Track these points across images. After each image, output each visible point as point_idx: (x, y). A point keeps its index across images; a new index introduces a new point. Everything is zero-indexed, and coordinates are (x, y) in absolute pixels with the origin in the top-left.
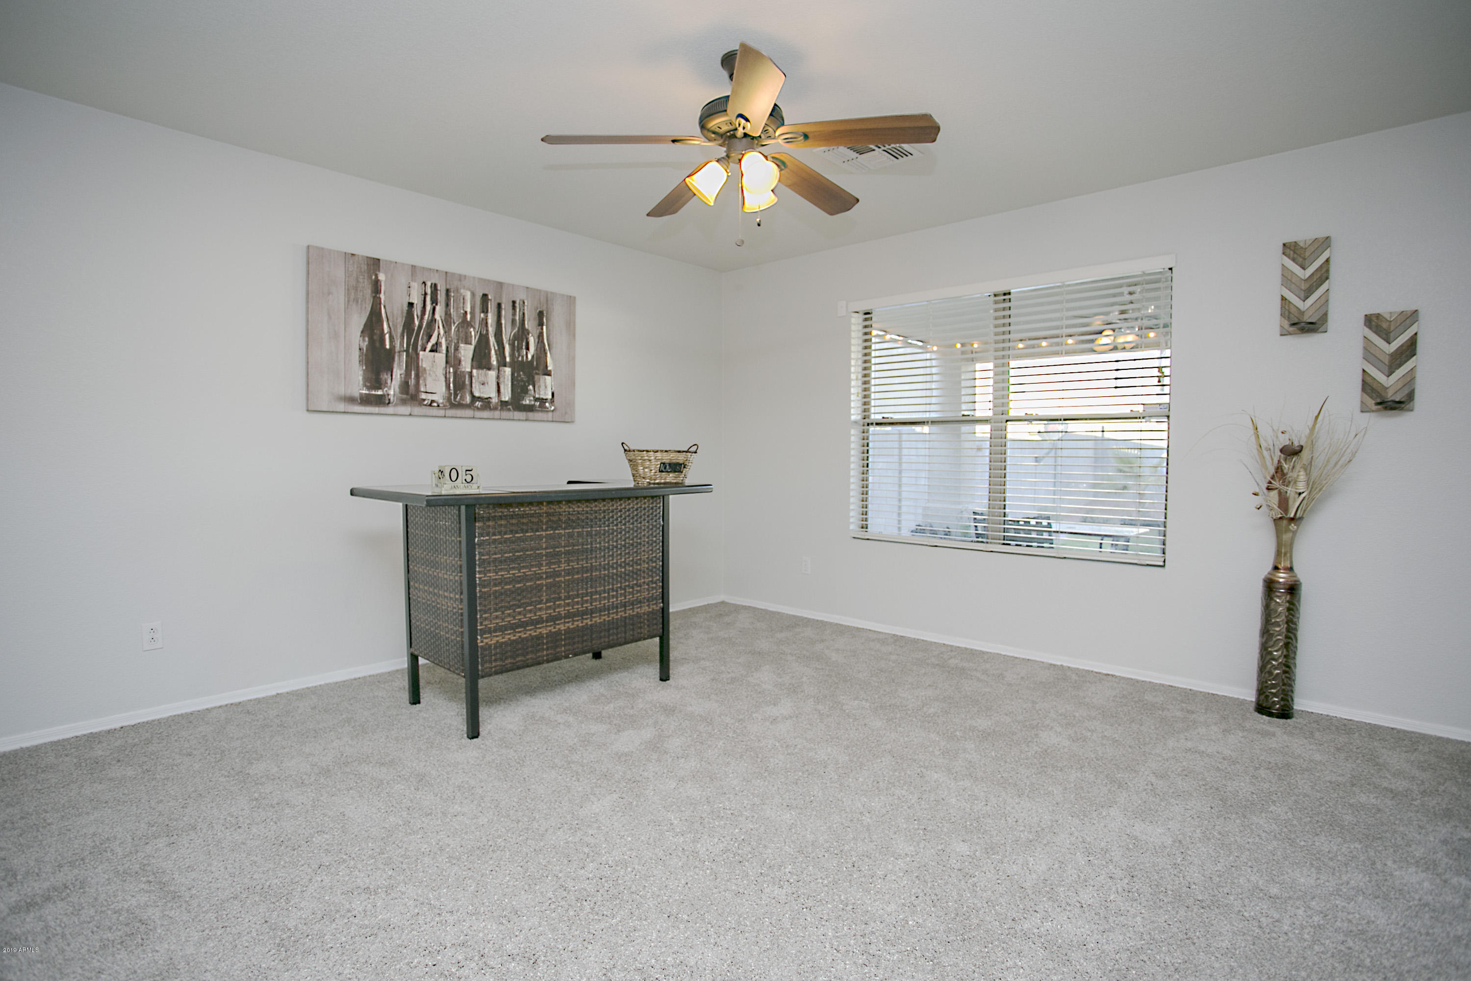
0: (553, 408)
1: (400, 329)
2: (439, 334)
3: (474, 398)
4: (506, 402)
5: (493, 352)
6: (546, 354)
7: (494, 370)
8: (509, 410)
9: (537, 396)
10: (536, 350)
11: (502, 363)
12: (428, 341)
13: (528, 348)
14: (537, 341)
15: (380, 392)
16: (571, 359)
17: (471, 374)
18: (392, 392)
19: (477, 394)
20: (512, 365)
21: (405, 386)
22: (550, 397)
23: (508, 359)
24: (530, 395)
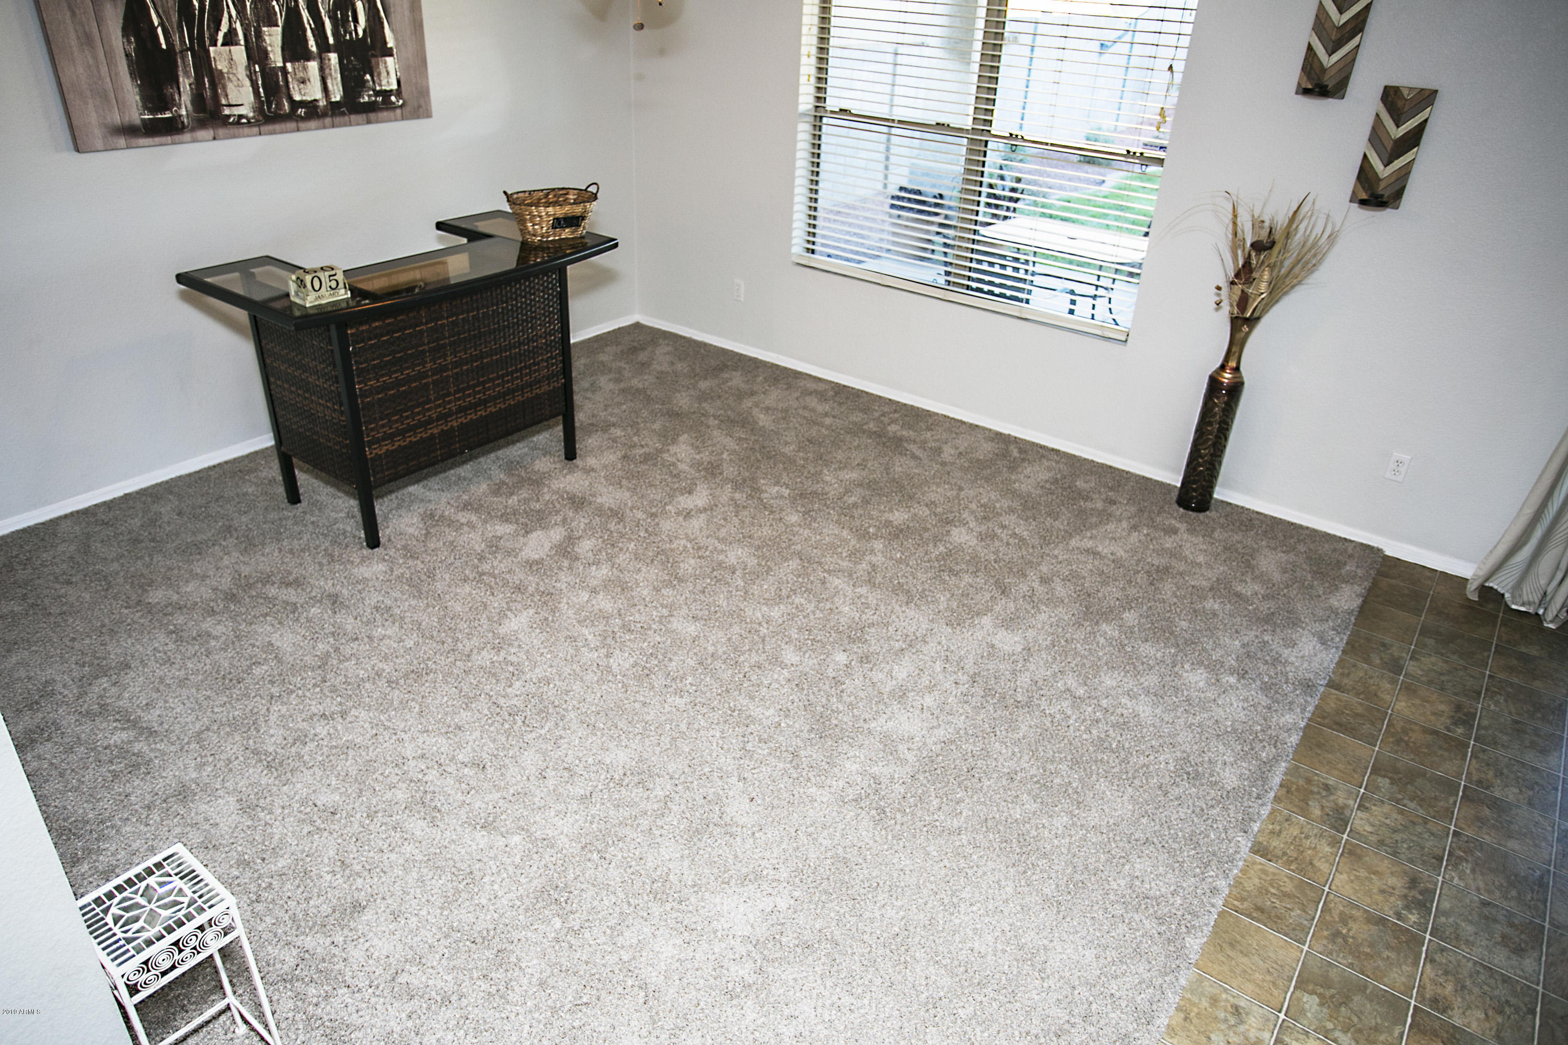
0: (401, 102)
1: (175, 18)
2: (230, 16)
3: (295, 105)
4: (337, 102)
5: (309, 33)
6: (382, 23)
7: (314, 59)
8: (343, 114)
9: (378, 88)
10: (367, 21)
11: (324, 47)
12: (218, 29)
13: (356, 20)
14: (367, 6)
15: (168, 115)
16: (418, 27)
17: (284, 69)
18: (184, 112)
19: (297, 98)
20: (337, 48)
21: (198, 99)
22: (394, 86)
23: (331, 41)
24: (370, 89)
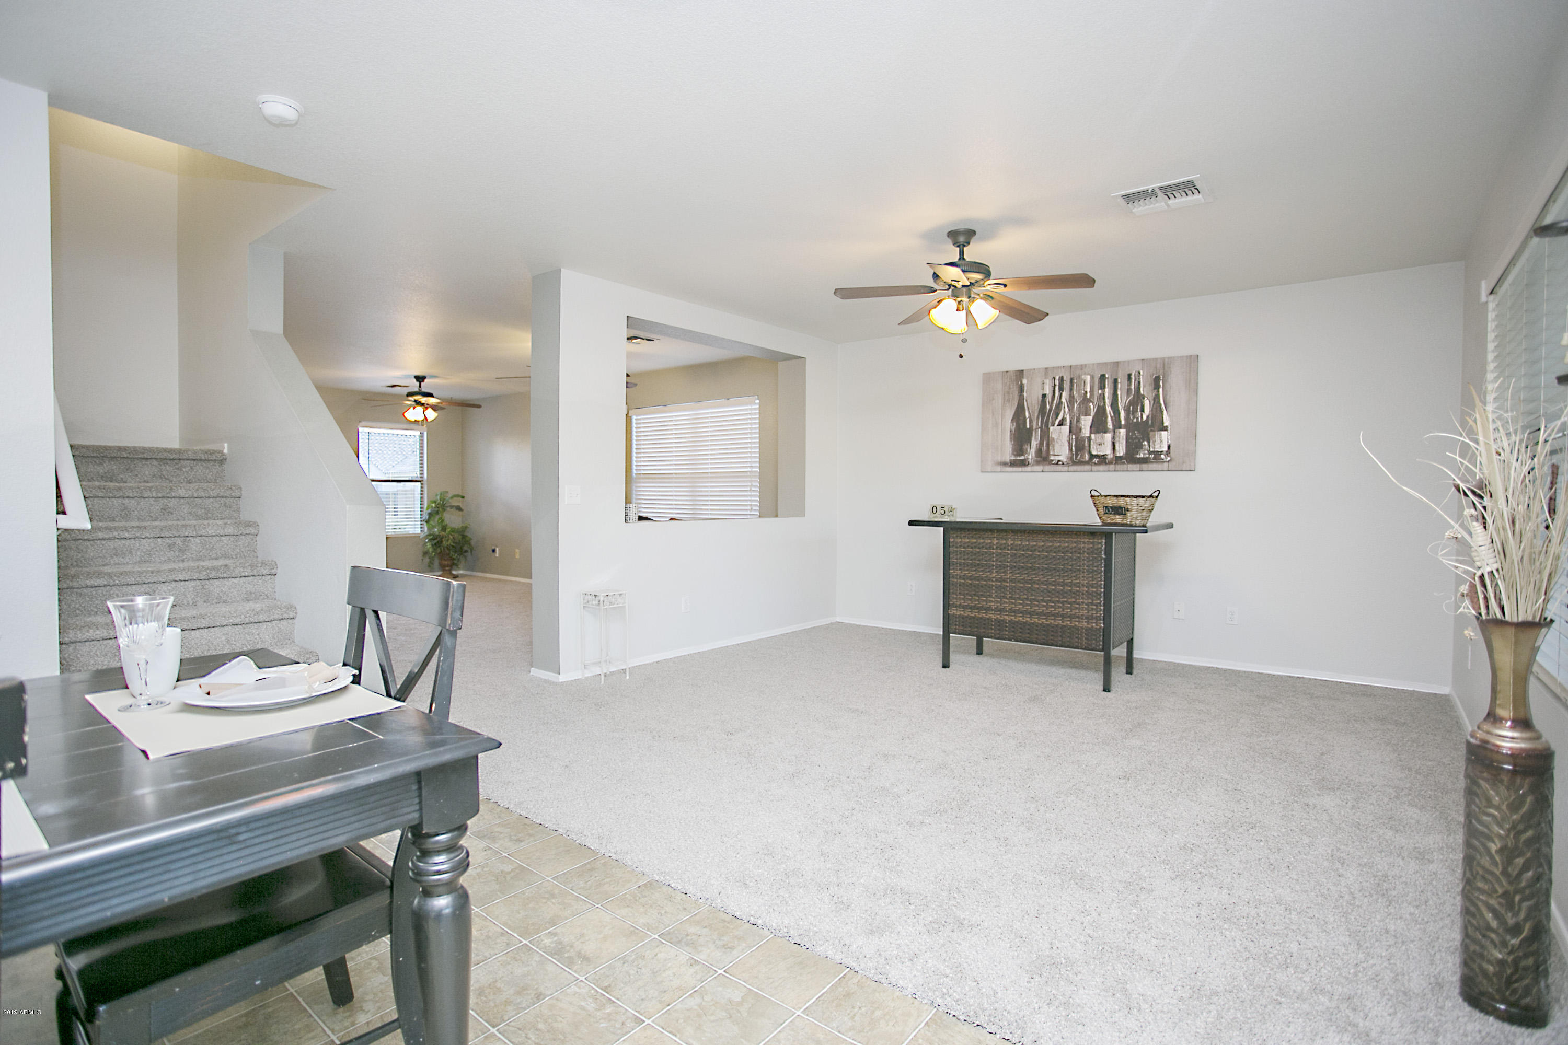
0: (1169, 459)
1: (1036, 415)
2: (1065, 412)
3: (1092, 456)
4: (1120, 457)
5: (1109, 419)
6: (1162, 412)
7: (1109, 432)
8: (1124, 463)
9: (1152, 450)
10: (1152, 410)
11: (1117, 425)
12: (1057, 418)
13: (1143, 410)
14: (1152, 402)
15: (1022, 458)
16: (1193, 413)
17: (1089, 438)
18: (1030, 457)
19: (1094, 453)
20: (1126, 427)
21: (1039, 451)
22: (1165, 449)
23: (1123, 422)
24: (1145, 450)
